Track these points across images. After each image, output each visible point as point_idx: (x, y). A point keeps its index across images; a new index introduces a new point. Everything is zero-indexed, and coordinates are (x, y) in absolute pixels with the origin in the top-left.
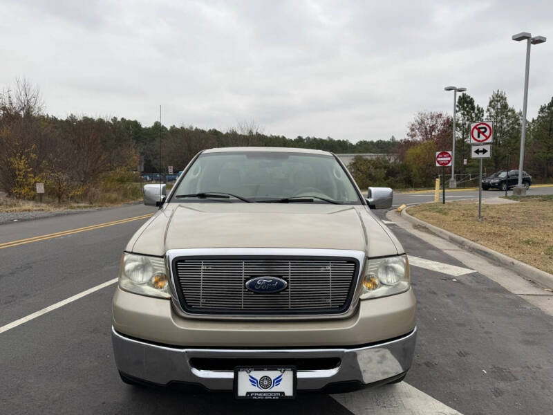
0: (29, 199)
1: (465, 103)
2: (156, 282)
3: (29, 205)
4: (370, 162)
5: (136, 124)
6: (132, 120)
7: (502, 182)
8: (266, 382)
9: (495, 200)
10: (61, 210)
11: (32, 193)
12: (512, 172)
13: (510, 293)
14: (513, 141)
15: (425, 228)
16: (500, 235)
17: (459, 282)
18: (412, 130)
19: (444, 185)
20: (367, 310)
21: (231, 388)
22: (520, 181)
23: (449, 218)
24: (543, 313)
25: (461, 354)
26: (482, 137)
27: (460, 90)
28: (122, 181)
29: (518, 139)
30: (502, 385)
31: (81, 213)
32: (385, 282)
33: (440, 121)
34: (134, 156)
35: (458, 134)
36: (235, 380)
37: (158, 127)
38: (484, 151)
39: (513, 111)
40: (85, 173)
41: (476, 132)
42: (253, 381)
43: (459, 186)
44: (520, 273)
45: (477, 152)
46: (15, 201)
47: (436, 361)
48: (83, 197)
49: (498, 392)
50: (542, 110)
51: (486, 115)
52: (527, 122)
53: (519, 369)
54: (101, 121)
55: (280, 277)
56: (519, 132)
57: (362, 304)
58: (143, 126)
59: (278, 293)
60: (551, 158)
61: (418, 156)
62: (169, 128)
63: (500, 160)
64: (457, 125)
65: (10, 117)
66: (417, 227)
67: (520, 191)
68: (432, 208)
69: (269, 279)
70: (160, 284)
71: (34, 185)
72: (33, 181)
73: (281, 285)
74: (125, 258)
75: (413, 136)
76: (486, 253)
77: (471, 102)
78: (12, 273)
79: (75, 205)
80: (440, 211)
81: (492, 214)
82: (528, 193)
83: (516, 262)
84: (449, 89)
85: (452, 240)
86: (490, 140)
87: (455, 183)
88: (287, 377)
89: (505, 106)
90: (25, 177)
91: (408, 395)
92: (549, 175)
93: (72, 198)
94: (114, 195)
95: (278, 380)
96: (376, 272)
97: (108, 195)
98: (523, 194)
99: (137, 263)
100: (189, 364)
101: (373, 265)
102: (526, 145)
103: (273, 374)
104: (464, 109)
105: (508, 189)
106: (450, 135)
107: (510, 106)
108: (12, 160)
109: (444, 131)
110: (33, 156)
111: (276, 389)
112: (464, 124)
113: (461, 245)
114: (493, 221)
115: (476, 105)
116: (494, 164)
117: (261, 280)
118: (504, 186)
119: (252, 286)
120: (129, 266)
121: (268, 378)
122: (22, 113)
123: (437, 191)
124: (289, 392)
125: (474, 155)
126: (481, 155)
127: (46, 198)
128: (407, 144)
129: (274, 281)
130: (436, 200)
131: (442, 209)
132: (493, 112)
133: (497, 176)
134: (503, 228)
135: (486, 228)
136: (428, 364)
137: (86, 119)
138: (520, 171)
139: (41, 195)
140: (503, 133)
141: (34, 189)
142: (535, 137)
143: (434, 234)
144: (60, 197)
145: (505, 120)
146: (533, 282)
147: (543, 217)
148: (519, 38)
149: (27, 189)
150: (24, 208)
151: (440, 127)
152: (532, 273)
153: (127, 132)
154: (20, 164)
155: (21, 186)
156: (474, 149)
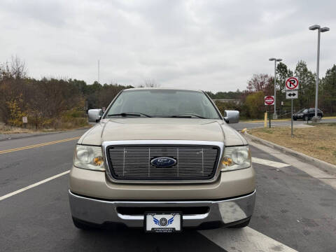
0: (18, 127)
1: (282, 68)
2: (96, 162)
3: (18, 130)
4: (224, 103)
5: (83, 83)
6: (81, 80)
7: (305, 115)
8: (163, 222)
9: (301, 125)
10: (38, 133)
11: (20, 123)
12: (311, 109)
13: (312, 177)
14: (311, 91)
15: (259, 141)
16: (305, 145)
17: (280, 171)
18: (250, 85)
19: (270, 118)
20: (225, 178)
21: (142, 225)
22: (316, 114)
23: (273, 135)
24: (332, 188)
25: (283, 211)
26: (292, 86)
27: (278, 61)
28: (74, 116)
29: (314, 90)
30: (309, 229)
31: (49, 134)
32: (236, 162)
33: (267, 79)
34: (82, 101)
35: (278, 87)
36: (145, 221)
37: (96, 85)
38: (294, 95)
39: (310, 73)
40: (52, 111)
41: (288, 83)
42: (156, 221)
43: (279, 118)
44: (318, 166)
45: (290, 95)
46: (10, 127)
47: (268, 215)
48: (51, 125)
49: (307, 233)
50: (328, 72)
51: (294, 75)
52: (319, 79)
53: (319, 220)
54: (62, 81)
55: (172, 157)
56: (314, 85)
57: (222, 174)
58: (88, 84)
59: (170, 167)
60: (335, 101)
61: (254, 100)
62: (103, 85)
63: (303, 102)
64: (277, 81)
65: (7, 78)
66: (254, 141)
67: (316, 120)
68: (263, 130)
69: (165, 159)
70: (99, 162)
71: (22, 117)
72: (21, 115)
73: (172, 162)
74: (77, 148)
75: (250, 88)
76: (297, 155)
77: (285, 67)
78: (8, 167)
79: (46, 130)
80: (268, 132)
81: (300, 133)
82: (321, 122)
83: (315, 159)
84: (272, 60)
85: (275, 148)
86: (297, 88)
87: (277, 116)
88: (177, 218)
89: (306, 70)
90: (16, 113)
91: (251, 235)
92: (333, 112)
93: (44, 126)
94: (70, 124)
95: (171, 221)
96: (231, 155)
97: (66, 124)
98: (318, 122)
99: (84, 151)
100: (116, 211)
101: (229, 151)
102: (319, 93)
103: (168, 217)
104: (281, 72)
105: (309, 120)
106: (273, 88)
107: (309, 70)
108: (8, 103)
109: (269, 85)
110: (21, 100)
111: (170, 226)
112: (281, 81)
113: (281, 150)
114: (300, 137)
115: (288, 69)
116: (299, 105)
117: (160, 160)
118: (306, 118)
119: (155, 163)
120: (79, 153)
121: (165, 219)
122: (14, 76)
123: (266, 121)
124: (178, 228)
125: (288, 97)
126: (292, 97)
127: (29, 126)
128: (247, 94)
129: (168, 160)
130: (265, 126)
131: (269, 130)
132: (299, 74)
133: (302, 112)
134: (307, 141)
135: (297, 141)
136: (263, 217)
137: (53, 80)
138: (316, 109)
139: (25, 124)
140: (305, 86)
141: (21, 120)
142: (324, 88)
143: (265, 145)
144: (37, 125)
145: (306, 79)
146: (326, 171)
147: (331, 134)
148: (313, 29)
149: (17, 120)
150: (15, 131)
151: (267, 83)
152: (325, 165)
153: (77, 88)
154: (13, 105)
155: (13, 118)
156: (288, 93)
